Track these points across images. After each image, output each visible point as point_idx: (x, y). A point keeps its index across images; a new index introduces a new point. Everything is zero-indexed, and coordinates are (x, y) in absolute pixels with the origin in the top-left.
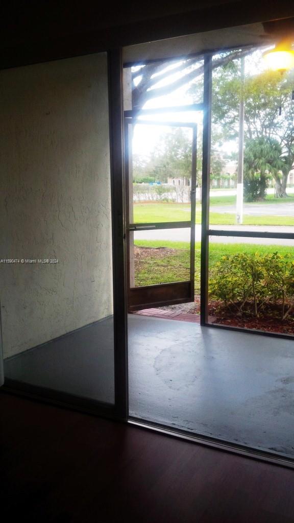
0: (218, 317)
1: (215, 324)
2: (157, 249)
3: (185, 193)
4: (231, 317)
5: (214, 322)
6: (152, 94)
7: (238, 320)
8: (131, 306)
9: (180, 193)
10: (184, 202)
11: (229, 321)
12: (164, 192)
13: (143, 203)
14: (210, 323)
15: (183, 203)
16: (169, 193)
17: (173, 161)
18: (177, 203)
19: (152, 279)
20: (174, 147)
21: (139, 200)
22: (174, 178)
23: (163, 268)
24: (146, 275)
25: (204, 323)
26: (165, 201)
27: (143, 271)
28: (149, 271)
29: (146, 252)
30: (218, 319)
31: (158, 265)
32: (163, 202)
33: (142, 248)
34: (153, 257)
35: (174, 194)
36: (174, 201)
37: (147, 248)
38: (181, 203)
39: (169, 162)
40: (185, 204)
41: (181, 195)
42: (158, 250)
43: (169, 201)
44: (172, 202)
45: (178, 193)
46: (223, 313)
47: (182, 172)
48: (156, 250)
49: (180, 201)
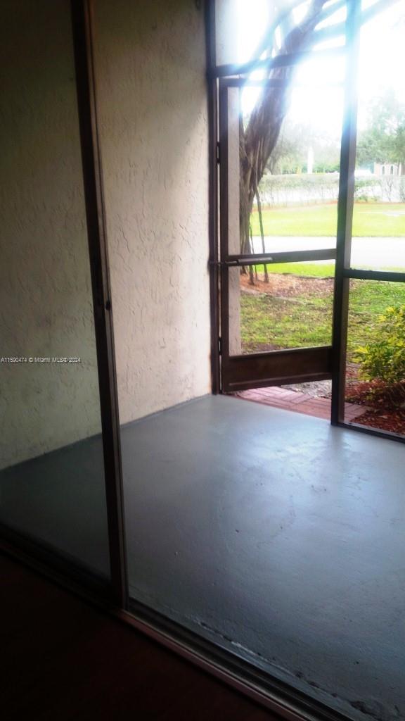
0: (369, 409)
1: (354, 424)
2: (322, 279)
3: (395, 187)
4: (391, 411)
5: (357, 419)
6: (323, 33)
7: (400, 416)
8: (231, 384)
9: (387, 187)
10: (393, 200)
11: (385, 417)
12: (361, 186)
13: (327, 203)
14: (346, 421)
15: (390, 203)
16: (370, 188)
17: (378, 137)
18: (381, 203)
19: (294, 331)
20: (380, 117)
21: (323, 200)
22: (383, 163)
23: (319, 312)
24: (288, 325)
25: (337, 420)
26: (363, 200)
27: (286, 318)
28: (295, 318)
29: (304, 285)
30: (367, 412)
31: (313, 309)
32: (359, 201)
33: (301, 278)
34: (312, 293)
35: (378, 189)
36: (376, 199)
37: (308, 278)
38: (387, 203)
39: (373, 140)
40: (395, 203)
41: (388, 190)
42: (324, 282)
43: (369, 199)
44: (373, 200)
45: (383, 188)
46: (381, 401)
47: (392, 155)
48: (321, 282)
49: (385, 199)
